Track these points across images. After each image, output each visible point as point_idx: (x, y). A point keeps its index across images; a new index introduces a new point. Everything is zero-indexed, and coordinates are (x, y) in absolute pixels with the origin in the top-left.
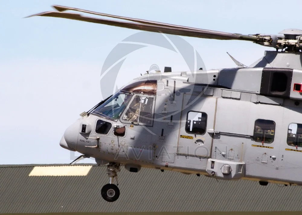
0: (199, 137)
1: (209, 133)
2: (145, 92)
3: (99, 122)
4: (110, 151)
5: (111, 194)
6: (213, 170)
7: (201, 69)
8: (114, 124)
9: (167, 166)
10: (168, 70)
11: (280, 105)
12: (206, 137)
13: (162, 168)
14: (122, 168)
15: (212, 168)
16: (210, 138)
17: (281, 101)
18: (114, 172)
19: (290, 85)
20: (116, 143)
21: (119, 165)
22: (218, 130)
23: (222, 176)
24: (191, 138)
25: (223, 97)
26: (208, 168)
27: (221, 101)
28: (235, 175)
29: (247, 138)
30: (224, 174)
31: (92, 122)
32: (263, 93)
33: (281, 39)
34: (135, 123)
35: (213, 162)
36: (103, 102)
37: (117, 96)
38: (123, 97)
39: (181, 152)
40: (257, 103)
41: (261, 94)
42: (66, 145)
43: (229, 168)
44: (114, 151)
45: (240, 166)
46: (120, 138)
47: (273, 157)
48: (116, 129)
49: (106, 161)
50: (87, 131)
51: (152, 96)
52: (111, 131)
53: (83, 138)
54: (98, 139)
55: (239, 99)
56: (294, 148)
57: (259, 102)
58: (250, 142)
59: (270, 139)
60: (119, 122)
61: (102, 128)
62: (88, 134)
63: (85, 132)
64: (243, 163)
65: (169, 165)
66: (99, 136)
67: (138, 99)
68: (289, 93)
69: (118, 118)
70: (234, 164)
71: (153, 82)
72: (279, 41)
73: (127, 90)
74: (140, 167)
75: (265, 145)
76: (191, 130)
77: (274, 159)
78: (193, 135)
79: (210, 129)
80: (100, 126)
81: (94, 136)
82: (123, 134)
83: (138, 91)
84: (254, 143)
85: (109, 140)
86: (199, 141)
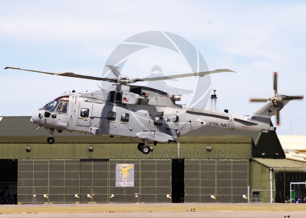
1: (90, 117)
2: (65, 101)
3: (46, 112)
4: (50, 124)
5: (51, 141)
6: (91, 132)
7: (87, 91)
8: (52, 114)
9: (73, 130)
10: (74, 91)
11: (118, 106)
13: (71, 131)
14: (55, 130)
16: (90, 119)
17: (118, 104)
18: (52, 132)
19: (122, 98)
20: (53, 121)
21: (54, 129)
22: (93, 116)
23: (95, 134)
26: (89, 131)
27: (95, 104)
29: (105, 119)
31: (43, 112)
33: (121, 80)
34: (60, 113)
35: (91, 128)
36: (47, 104)
37: (53, 102)
38: (55, 103)
39: (78, 124)
41: (110, 101)
42: (33, 122)
43: (98, 131)
44: (52, 124)
46: (54, 119)
47: (115, 126)
49: (49, 128)
51: (67, 102)
52: (51, 116)
53: (39, 119)
54: (45, 119)
55: (102, 103)
56: (124, 123)
57: (110, 105)
59: (114, 119)
62: (41, 117)
64: (104, 129)
65: (74, 129)
67: (62, 104)
68: (121, 101)
69: (53, 111)
71: (68, 97)
72: (121, 81)
73: (57, 100)
74: (62, 130)
75: (112, 121)
76: (83, 115)
78: (83, 118)
79: (90, 115)
80: (46, 114)
81: (44, 118)
82: (55, 117)
83: (62, 100)
84: (108, 121)
85: (50, 120)
86: (85, 120)
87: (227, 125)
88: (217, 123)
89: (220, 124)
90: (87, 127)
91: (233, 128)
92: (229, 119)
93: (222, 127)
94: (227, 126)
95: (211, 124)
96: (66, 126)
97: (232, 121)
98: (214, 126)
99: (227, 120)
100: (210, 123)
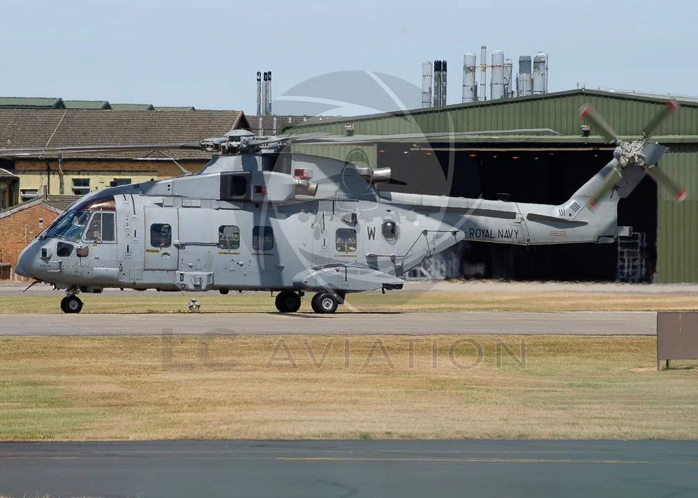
0: (165, 250)
1: (175, 245)
2: (104, 209)
3: (60, 244)
4: (73, 274)
6: (182, 282)
7: (153, 180)
8: (77, 245)
9: (135, 283)
11: (241, 209)
12: (171, 249)
15: (182, 280)
16: (176, 250)
17: (242, 204)
19: (249, 187)
20: (79, 264)
22: (182, 241)
23: (192, 287)
24: (157, 251)
25: (184, 207)
26: (178, 281)
29: (212, 246)
30: (195, 286)
32: (223, 198)
35: (182, 274)
39: (147, 268)
40: (217, 209)
41: (221, 200)
43: (200, 279)
44: (79, 274)
45: (210, 275)
46: (83, 259)
47: (241, 263)
48: (78, 250)
50: (48, 256)
51: (111, 212)
52: (74, 252)
53: (43, 262)
54: (61, 263)
55: (200, 207)
56: (261, 252)
57: (220, 208)
58: (216, 250)
59: (235, 244)
60: (81, 242)
61: (64, 251)
62: (49, 258)
63: (46, 256)
64: (212, 273)
65: (137, 282)
66: (60, 259)
67: (98, 217)
68: (249, 196)
69: (80, 238)
70: (204, 274)
75: (232, 251)
77: (241, 265)
79: (175, 240)
80: (61, 248)
81: (55, 259)
82: (86, 255)
83: (98, 209)
84: (220, 250)
85: (72, 262)
86: (164, 254)
87: (514, 232)
88: (489, 231)
89: (495, 232)
90: (171, 270)
91: (528, 241)
93: (500, 239)
94: (514, 235)
95: (474, 234)
96: (116, 275)
97: (523, 222)
98: (481, 238)
99: (512, 221)
100: (472, 231)
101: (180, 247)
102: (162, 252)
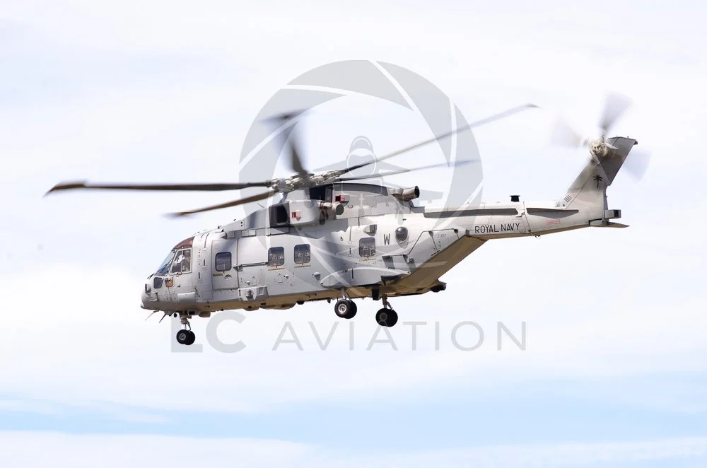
0: (227, 273)
1: (234, 268)
3: (155, 280)
4: (166, 300)
5: (183, 338)
6: (240, 297)
8: (165, 278)
11: (286, 233)
12: (232, 272)
15: (240, 295)
16: (236, 272)
19: (289, 215)
20: (168, 293)
23: (246, 299)
24: (221, 275)
25: (243, 237)
26: (237, 296)
27: (241, 240)
28: (257, 297)
29: (263, 265)
31: (151, 282)
32: (272, 226)
34: (180, 273)
35: (240, 291)
41: (271, 228)
43: (250, 292)
44: (169, 300)
45: (259, 289)
46: (170, 288)
47: (286, 275)
48: (167, 281)
51: (189, 249)
52: (164, 284)
53: (147, 295)
54: (157, 293)
55: (255, 236)
57: (270, 235)
58: (266, 268)
59: (282, 262)
60: (168, 275)
61: (158, 283)
62: (150, 291)
63: (147, 290)
64: (264, 286)
66: (156, 290)
69: (167, 272)
70: (254, 289)
75: (278, 267)
77: (287, 277)
78: (222, 273)
79: (234, 264)
80: (156, 283)
81: (154, 291)
84: (270, 267)
85: (163, 292)
86: (228, 276)
87: (515, 225)
88: (493, 226)
89: (498, 227)
90: (234, 289)
91: (530, 231)
92: (517, 213)
93: (504, 232)
94: (515, 228)
95: (479, 231)
96: (193, 297)
97: (524, 216)
98: (486, 233)
99: (513, 217)
100: (477, 228)
101: (239, 268)
102: (225, 275)
